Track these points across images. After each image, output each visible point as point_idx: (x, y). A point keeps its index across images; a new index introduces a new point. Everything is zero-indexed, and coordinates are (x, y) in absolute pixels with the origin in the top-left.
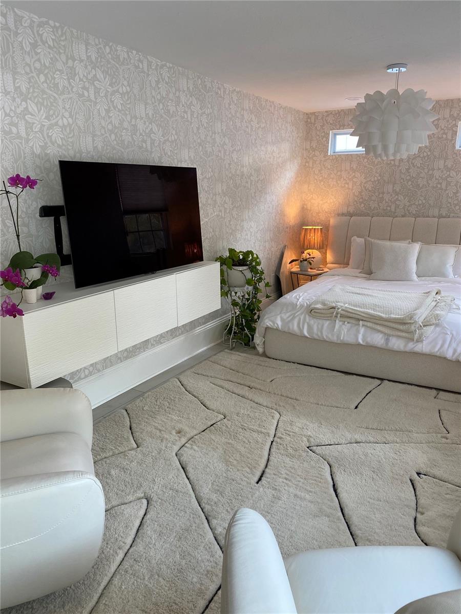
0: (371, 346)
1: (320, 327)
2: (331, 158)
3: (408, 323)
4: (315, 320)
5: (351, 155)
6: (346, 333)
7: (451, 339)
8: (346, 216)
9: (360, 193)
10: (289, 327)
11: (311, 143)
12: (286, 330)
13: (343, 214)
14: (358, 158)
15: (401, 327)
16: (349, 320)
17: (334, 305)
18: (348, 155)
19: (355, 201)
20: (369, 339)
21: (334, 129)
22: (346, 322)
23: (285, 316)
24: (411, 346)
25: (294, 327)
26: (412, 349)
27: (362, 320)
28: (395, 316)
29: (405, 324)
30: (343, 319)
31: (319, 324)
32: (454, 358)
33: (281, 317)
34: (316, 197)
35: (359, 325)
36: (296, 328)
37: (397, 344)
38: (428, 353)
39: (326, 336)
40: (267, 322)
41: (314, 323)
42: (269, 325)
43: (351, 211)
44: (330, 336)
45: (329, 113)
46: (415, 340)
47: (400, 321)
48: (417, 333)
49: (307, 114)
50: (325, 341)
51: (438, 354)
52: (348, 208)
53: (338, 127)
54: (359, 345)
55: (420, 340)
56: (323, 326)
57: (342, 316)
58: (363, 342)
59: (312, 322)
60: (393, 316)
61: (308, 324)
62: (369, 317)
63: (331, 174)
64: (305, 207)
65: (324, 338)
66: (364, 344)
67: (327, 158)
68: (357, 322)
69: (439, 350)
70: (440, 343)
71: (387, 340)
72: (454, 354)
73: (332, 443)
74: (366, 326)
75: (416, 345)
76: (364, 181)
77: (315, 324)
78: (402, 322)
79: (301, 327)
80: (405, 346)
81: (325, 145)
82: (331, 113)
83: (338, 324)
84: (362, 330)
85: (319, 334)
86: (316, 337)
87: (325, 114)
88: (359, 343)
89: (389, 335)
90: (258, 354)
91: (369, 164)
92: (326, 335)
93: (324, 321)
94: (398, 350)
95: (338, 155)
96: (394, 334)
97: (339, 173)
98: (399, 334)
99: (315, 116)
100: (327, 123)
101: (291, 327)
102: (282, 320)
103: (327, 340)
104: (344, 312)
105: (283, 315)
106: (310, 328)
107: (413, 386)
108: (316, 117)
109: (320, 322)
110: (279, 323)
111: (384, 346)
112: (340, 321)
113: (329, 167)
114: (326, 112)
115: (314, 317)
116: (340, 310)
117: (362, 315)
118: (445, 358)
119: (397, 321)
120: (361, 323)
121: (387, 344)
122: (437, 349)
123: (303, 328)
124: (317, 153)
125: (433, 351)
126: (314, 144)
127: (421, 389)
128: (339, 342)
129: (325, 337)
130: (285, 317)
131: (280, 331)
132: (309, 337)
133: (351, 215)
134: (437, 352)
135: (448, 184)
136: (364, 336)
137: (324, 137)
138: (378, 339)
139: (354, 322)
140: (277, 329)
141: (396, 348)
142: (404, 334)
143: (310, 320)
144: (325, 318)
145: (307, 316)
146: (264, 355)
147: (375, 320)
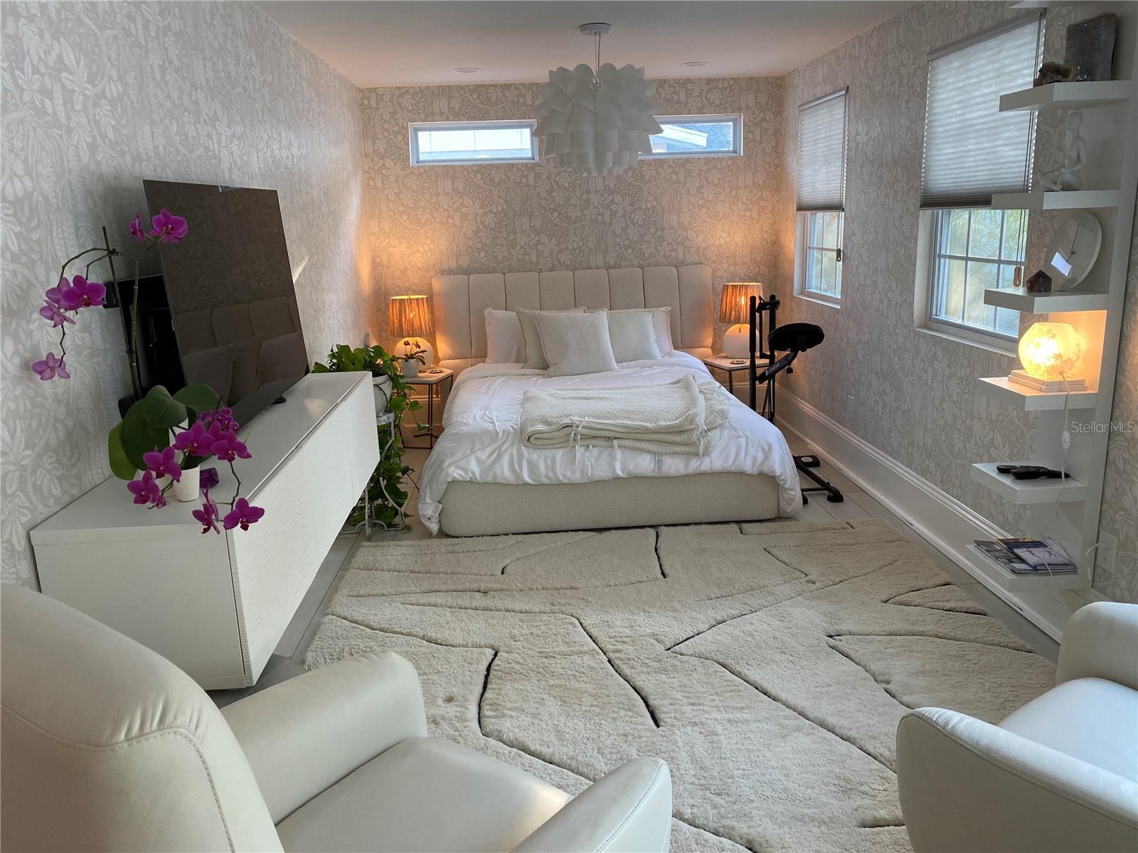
0: (636, 477)
1: (549, 463)
2: (416, 172)
3: (686, 431)
4: (538, 451)
5: (453, 166)
6: (594, 464)
7: (747, 443)
8: (456, 274)
9: (476, 233)
10: (495, 474)
11: (374, 144)
12: (489, 479)
13: (450, 272)
14: (465, 173)
15: (678, 438)
16: (595, 442)
17: (567, 421)
18: (446, 166)
19: (469, 247)
20: (631, 467)
21: (415, 120)
22: (591, 447)
23: (483, 455)
24: (694, 465)
25: (504, 471)
26: (697, 468)
27: (615, 438)
28: (665, 424)
29: (681, 432)
30: (586, 443)
31: (546, 457)
32: (755, 471)
33: (476, 458)
34: (397, 241)
35: (612, 446)
36: (507, 473)
37: (673, 465)
38: (719, 470)
39: (564, 476)
40: (454, 472)
41: (539, 457)
42: (458, 477)
43: (465, 266)
44: (569, 474)
45: (402, 91)
46: (701, 454)
47: (676, 429)
48: (702, 443)
49: (361, 90)
50: (561, 484)
51: (733, 469)
52: (458, 260)
53: (422, 116)
54: (618, 478)
55: (706, 453)
56: (554, 460)
57: (584, 437)
58: (623, 472)
59: (535, 456)
60: (663, 423)
61: (527, 459)
62: (627, 430)
63: (420, 199)
64: (378, 260)
65: (558, 479)
66: (624, 476)
67: (408, 171)
68: (608, 443)
69: (734, 462)
70: (733, 451)
71: (659, 463)
72: (754, 464)
73: (691, 634)
74: (625, 447)
75: (702, 462)
76: (481, 212)
77: (541, 459)
78: (678, 430)
79: (517, 469)
80: (686, 466)
81: (401, 149)
82: (408, 92)
83: (579, 450)
84: (619, 453)
85: (551, 474)
86: (545, 481)
87: (397, 93)
88: (618, 475)
89: (661, 454)
90: (428, 535)
91: (485, 183)
92: (564, 472)
93: (555, 451)
94: (676, 474)
95: (429, 166)
96: (668, 451)
97: (434, 199)
98: (676, 449)
99: (378, 94)
100: (401, 108)
101: (499, 473)
102: (479, 461)
103: (566, 481)
104: (586, 430)
105: (479, 454)
106: (532, 467)
107: (703, 526)
108: (380, 98)
109: (549, 453)
110: (475, 469)
111: (656, 474)
112: (581, 446)
113: (414, 188)
114: (397, 88)
115: (535, 447)
116: (580, 427)
117: (617, 429)
118: (742, 474)
119: (672, 430)
120: (615, 442)
121: (659, 469)
122: (731, 462)
123: (521, 468)
124: (389, 163)
125: (726, 466)
126: (381, 146)
127: (715, 526)
128: (585, 480)
129: (561, 478)
130: (484, 458)
131: (479, 483)
132: (532, 482)
133: (467, 272)
134: (732, 465)
135: (613, 214)
136: (623, 464)
137: (398, 133)
138: (644, 464)
139: (603, 444)
140: (472, 482)
141: (673, 472)
142: (683, 449)
143: (529, 453)
144: (554, 446)
145: (523, 448)
146: (443, 534)
147: (635, 435)
